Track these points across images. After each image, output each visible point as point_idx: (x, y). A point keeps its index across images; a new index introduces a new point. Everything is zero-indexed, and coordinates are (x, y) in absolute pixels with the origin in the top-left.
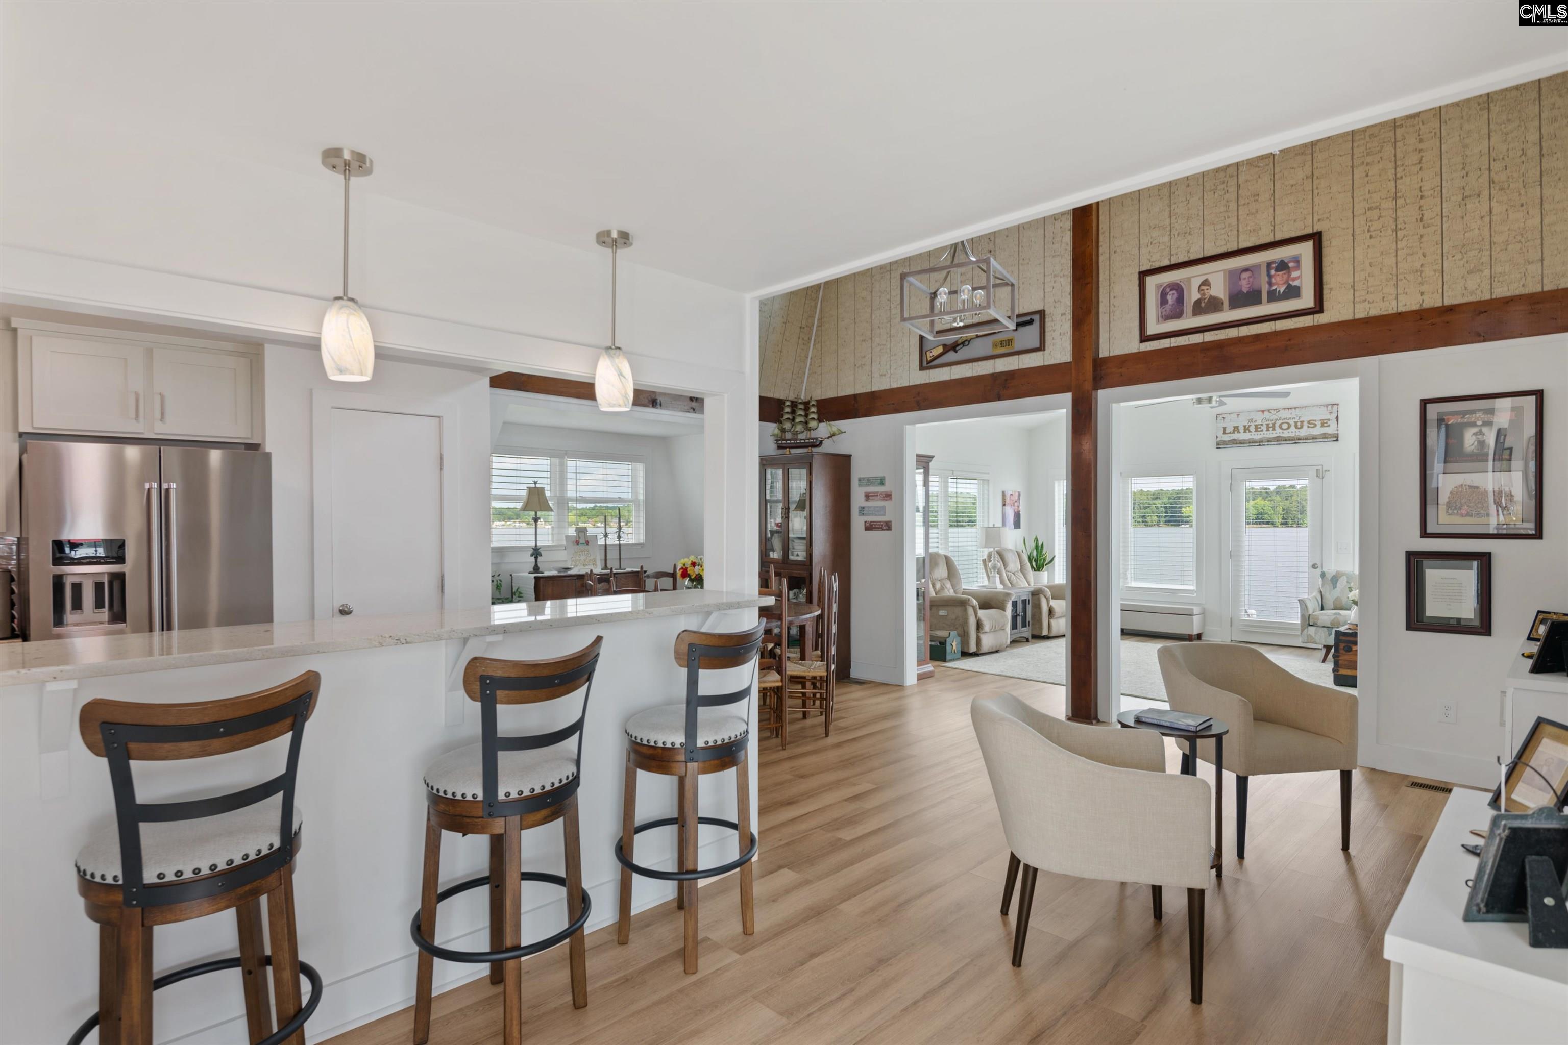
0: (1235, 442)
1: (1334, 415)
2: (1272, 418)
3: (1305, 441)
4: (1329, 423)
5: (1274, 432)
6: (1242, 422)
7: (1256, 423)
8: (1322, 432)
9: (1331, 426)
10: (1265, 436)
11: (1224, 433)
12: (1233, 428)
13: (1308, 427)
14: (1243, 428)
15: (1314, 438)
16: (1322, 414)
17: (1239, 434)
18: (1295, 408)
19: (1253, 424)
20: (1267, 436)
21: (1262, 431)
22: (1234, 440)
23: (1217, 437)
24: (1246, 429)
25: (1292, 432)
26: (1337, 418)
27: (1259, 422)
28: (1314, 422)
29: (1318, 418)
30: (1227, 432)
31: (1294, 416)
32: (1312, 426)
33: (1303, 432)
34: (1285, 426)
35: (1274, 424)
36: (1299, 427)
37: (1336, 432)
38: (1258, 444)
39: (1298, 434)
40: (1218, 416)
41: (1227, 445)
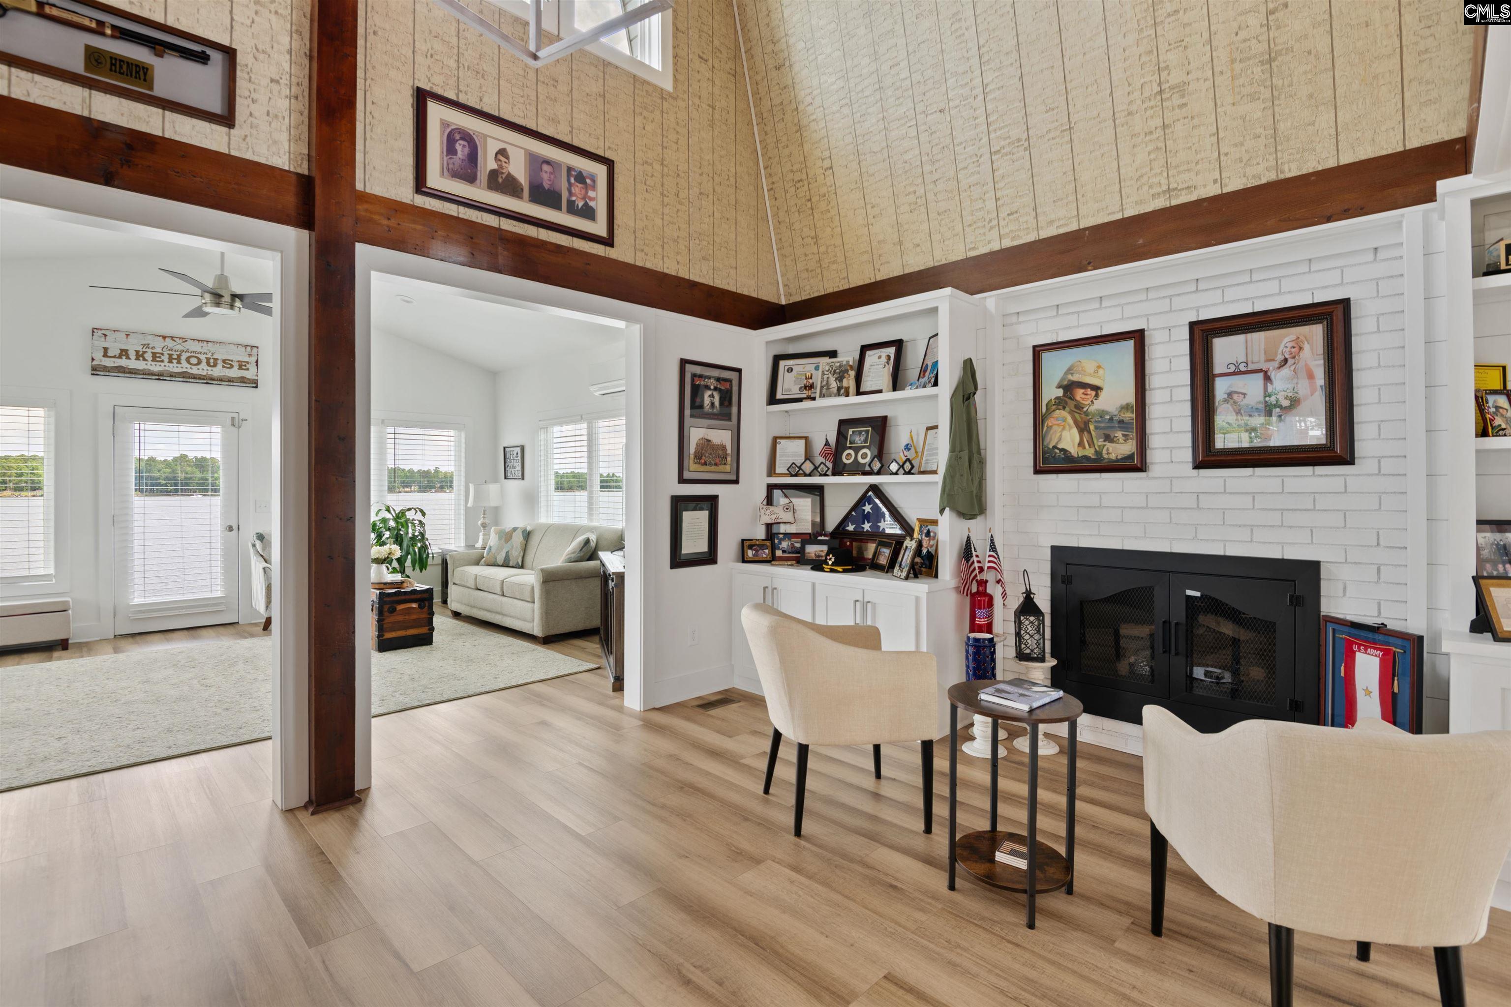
0: (122, 370)
1: (254, 359)
2: (176, 348)
3: (217, 383)
4: (248, 366)
5: (179, 366)
6: (133, 346)
7: (153, 351)
8: (240, 375)
9: (250, 369)
10: (167, 368)
11: (105, 355)
12: (119, 352)
13: (223, 367)
14: (135, 353)
15: (230, 381)
16: (240, 355)
17: (128, 361)
18: (207, 341)
19: (150, 351)
20: (170, 369)
21: (162, 361)
22: (121, 367)
23: (93, 359)
24: (139, 356)
25: (203, 369)
26: (257, 362)
27: (158, 350)
28: (230, 362)
29: (235, 358)
30: (109, 354)
31: (206, 351)
32: (228, 366)
33: (218, 372)
34: (194, 361)
35: (179, 356)
36: (212, 364)
37: (256, 378)
38: (157, 377)
39: (210, 373)
40: (95, 330)
41: (109, 371)
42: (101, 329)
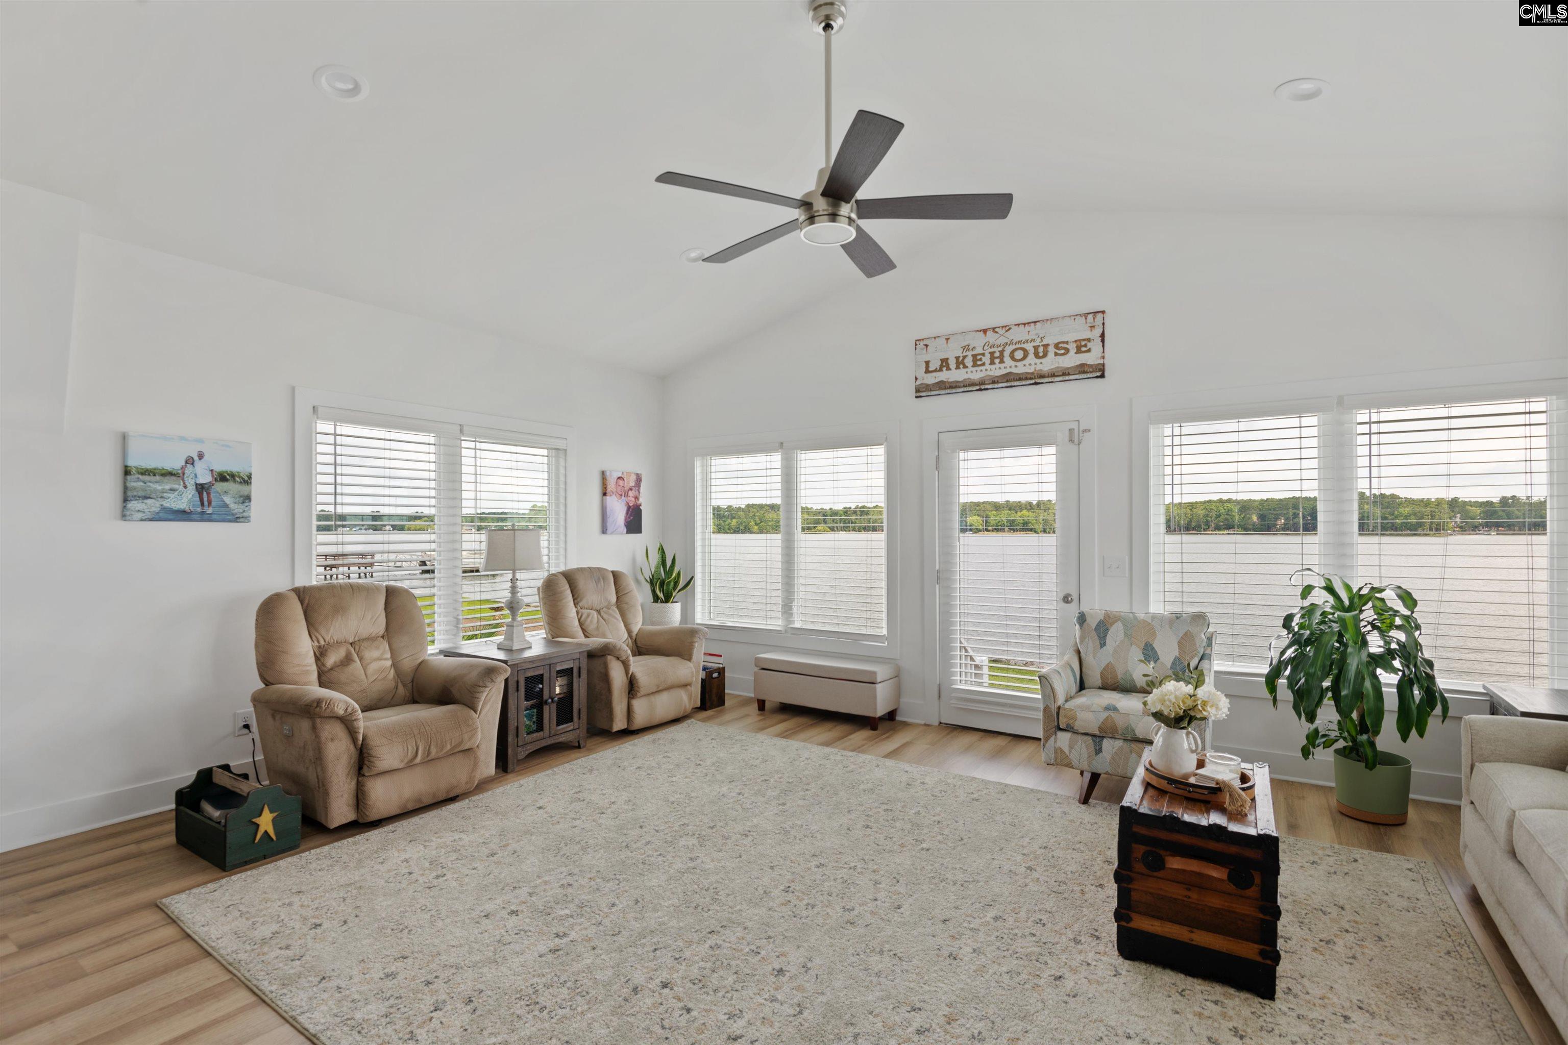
0: (943, 386)
1: (1098, 331)
2: (998, 342)
3: (1050, 380)
4: (1089, 345)
5: (1002, 366)
6: (953, 352)
7: (974, 353)
8: (1078, 363)
9: (1093, 350)
10: (988, 373)
11: (927, 371)
12: (939, 363)
13: (1056, 354)
14: (955, 361)
15: (1065, 373)
16: (1078, 331)
17: (948, 372)
18: (1035, 322)
19: (970, 354)
20: (991, 373)
21: (983, 364)
22: (942, 382)
23: (916, 379)
24: (960, 363)
25: (1031, 365)
26: (1103, 336)
27: (979, 350)
28: (1065, 346)
29: (1071, 337)
30: (930, 369)
31: (1033, 337)
32: (1063, 351)
33: (1049, 363)
34: (1019, 355)
35: (1002, 352)
36: (1041, 354)
37: (1101, 361)
38: (978, 388)
39: (1039, 367)
40: (918, 343)
41: (931, 390)
42: (923, 340)
